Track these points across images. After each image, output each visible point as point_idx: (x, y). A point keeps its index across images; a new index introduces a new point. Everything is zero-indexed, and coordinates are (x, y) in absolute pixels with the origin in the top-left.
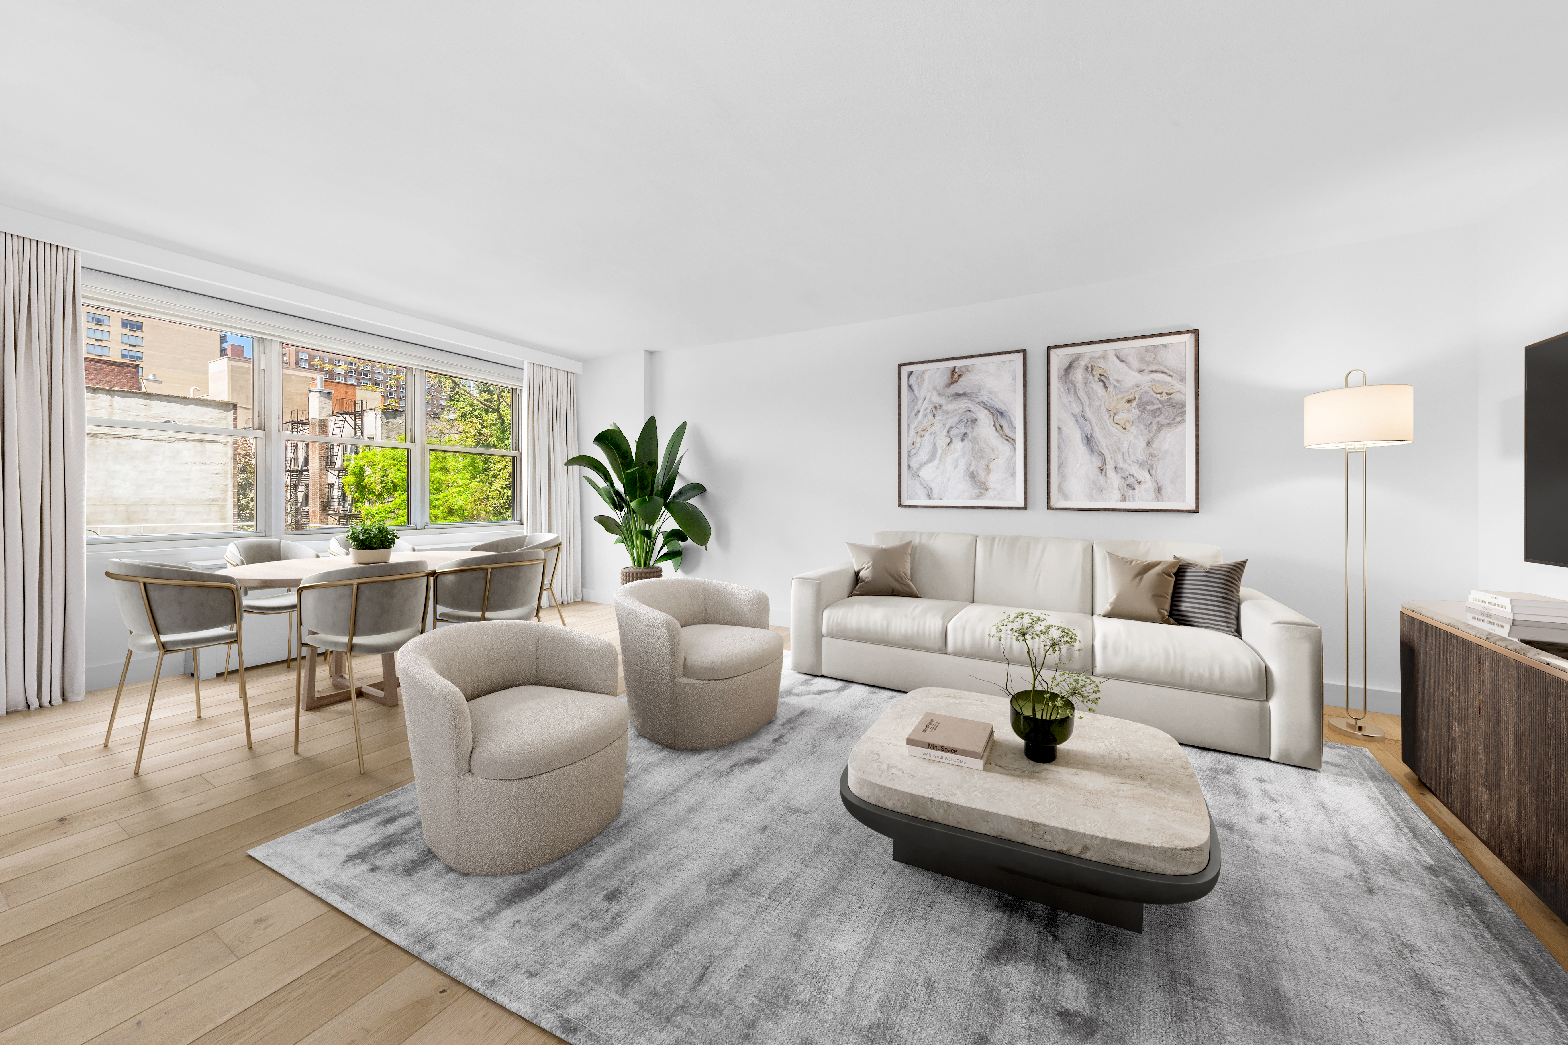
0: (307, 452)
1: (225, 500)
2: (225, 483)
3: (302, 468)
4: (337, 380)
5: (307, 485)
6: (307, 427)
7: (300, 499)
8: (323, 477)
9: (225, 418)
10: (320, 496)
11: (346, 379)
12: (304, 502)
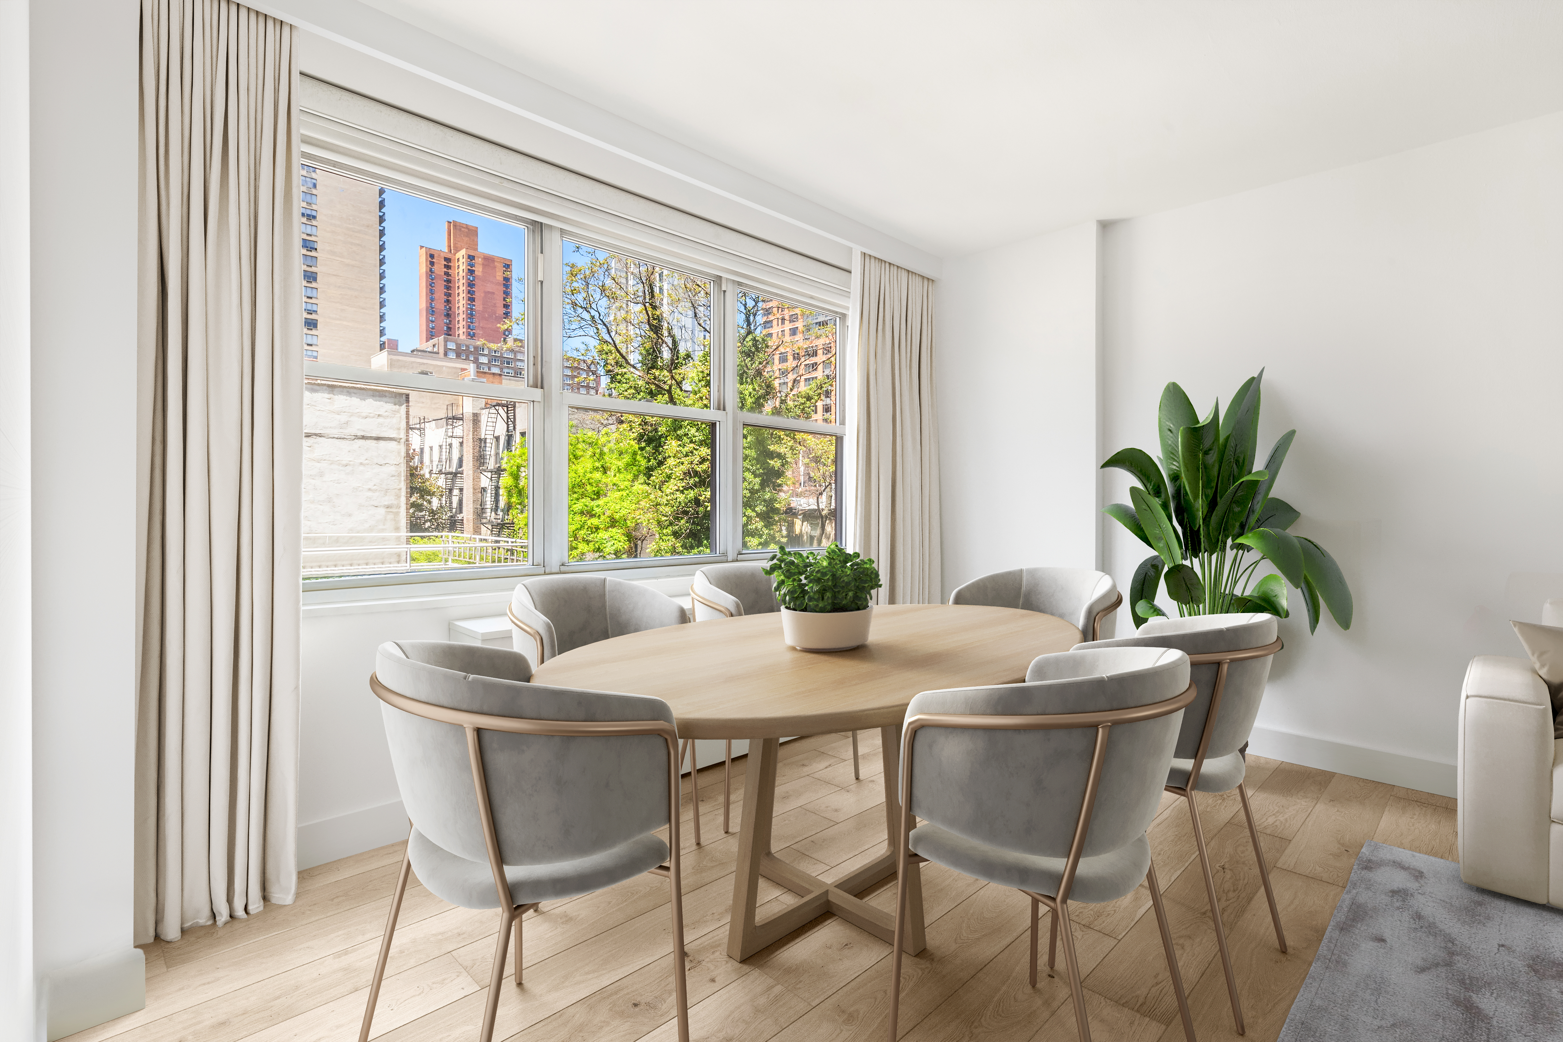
0: (461, 451)
1: (399, 507)
2: (399, 487)
3: (456, 469)
4: (482, 370)
5: (461, 490)
6: (461, 422)
7: (455, 505)
8: (476, 479)
9: (398, 411)
10: (474, 501)
11: (489, 369)
12: (458, 509)
